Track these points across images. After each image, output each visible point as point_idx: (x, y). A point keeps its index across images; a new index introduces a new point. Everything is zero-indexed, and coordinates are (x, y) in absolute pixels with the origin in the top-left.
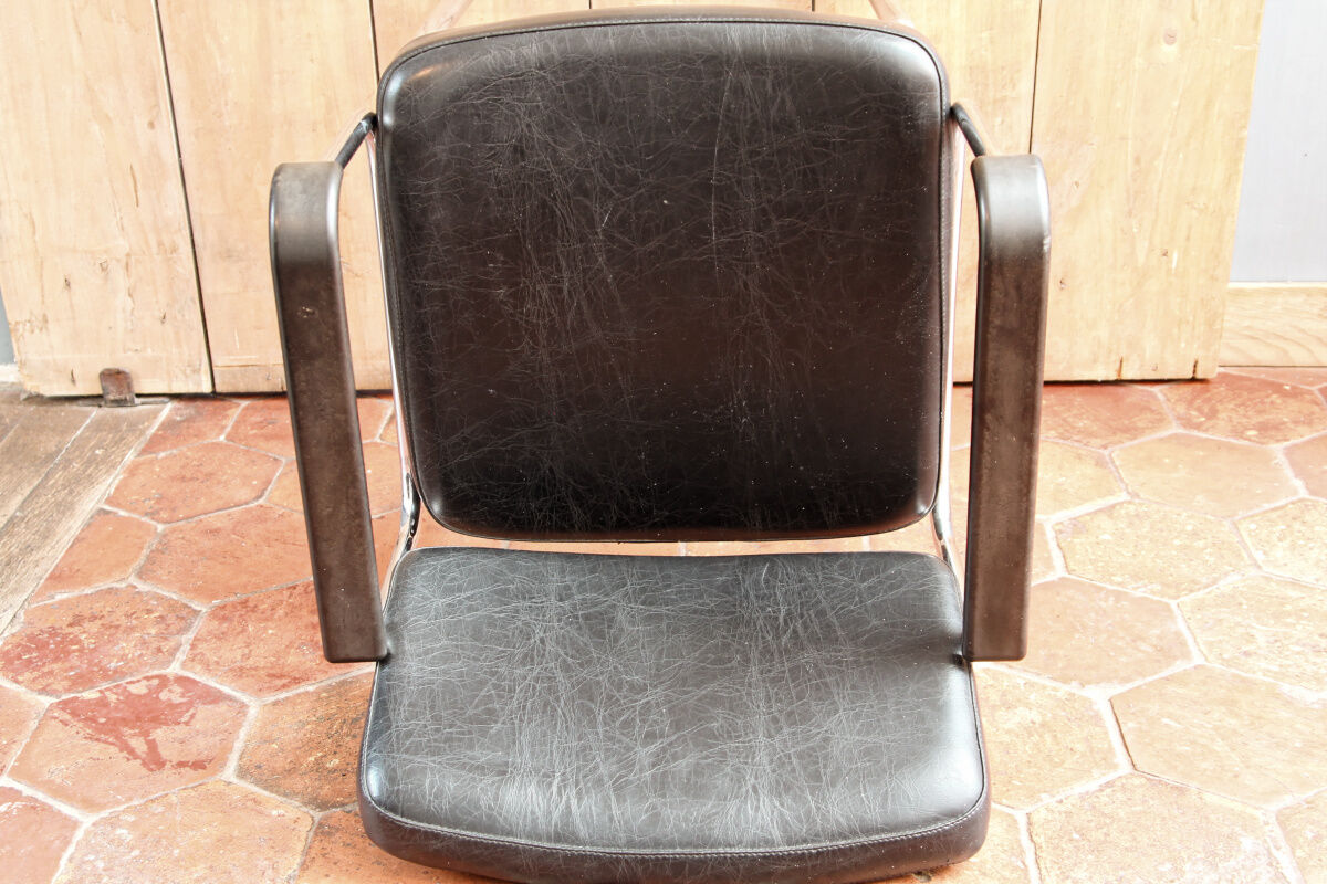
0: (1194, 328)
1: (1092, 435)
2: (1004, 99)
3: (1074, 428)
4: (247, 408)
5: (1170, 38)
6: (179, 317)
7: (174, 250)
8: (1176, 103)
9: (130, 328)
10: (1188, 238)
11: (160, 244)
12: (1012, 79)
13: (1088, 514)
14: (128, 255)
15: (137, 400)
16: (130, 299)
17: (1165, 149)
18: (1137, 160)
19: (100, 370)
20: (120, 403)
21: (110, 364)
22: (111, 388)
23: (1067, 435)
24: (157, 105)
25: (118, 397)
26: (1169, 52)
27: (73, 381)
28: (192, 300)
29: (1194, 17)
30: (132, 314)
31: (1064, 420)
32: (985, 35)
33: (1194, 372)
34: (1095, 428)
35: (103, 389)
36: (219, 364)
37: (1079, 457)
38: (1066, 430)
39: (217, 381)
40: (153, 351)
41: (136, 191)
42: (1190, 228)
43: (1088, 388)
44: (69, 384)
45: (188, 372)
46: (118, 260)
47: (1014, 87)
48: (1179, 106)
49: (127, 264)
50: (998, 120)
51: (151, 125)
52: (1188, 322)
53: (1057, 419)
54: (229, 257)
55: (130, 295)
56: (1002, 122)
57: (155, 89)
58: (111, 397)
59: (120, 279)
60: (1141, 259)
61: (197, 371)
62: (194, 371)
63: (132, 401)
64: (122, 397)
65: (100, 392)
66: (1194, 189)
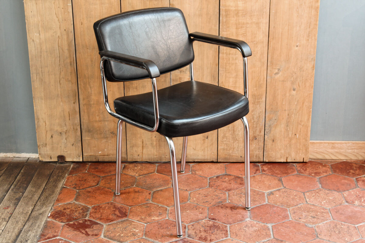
0: (302, 151)
1: (278, 174)
2: (259, 102)
3: (275, 173)
4: (91, 165)
5: (294, 90)
6: (76, 144)
7: (77, 130)
8: (296, 103)
9: (65, 146)
10: (300, 131)
11: (74, 128)
12: (261, 97)
13: (274, 191)
14: (66, 131)
15: (65, 163)
16: (66, 141)
17: (294, 113)
18: (288, 115)
19: (57, 155)
20: (61, 163)
21: (59, 154)
22: (60, 160)
23: (273, 174)
24: (76, 99)
25: (61, 162)
26: (294, 93)
27: (51, 158)
28: (80, 141)
29: (299, 86)
30: (66, 144)
31: (273, 171)
32: (255, 88)
33: (303, 160)
34: (279, 173)
35: (58, 160)
36: (85, 155)
37: (275, 179)
38: (273, 173)
39: (84, 159)
40: (70, 152)
41: (69, 117)
42: (300, 129)
43: (280, 164)
44: (50, 159)
45: (78, 156)
46: (64, 132)
47: (261, 99)
48: (297, 104)
49: (66, 133)
50: (258, 106)
51: (74, 103)
52: (301, 150)
53: (272, 171)
54: (89, 131)
55: (66, 139)
56: (259, 106)
57: (76, 96)
58: (59, 162)
59: (64, 136)
60: (290, 136)
61: (80, 156)
62: (79, 156)
63: (64, 163)
64: (62, 162)
65: (57, 161)
66: (301, 121)
